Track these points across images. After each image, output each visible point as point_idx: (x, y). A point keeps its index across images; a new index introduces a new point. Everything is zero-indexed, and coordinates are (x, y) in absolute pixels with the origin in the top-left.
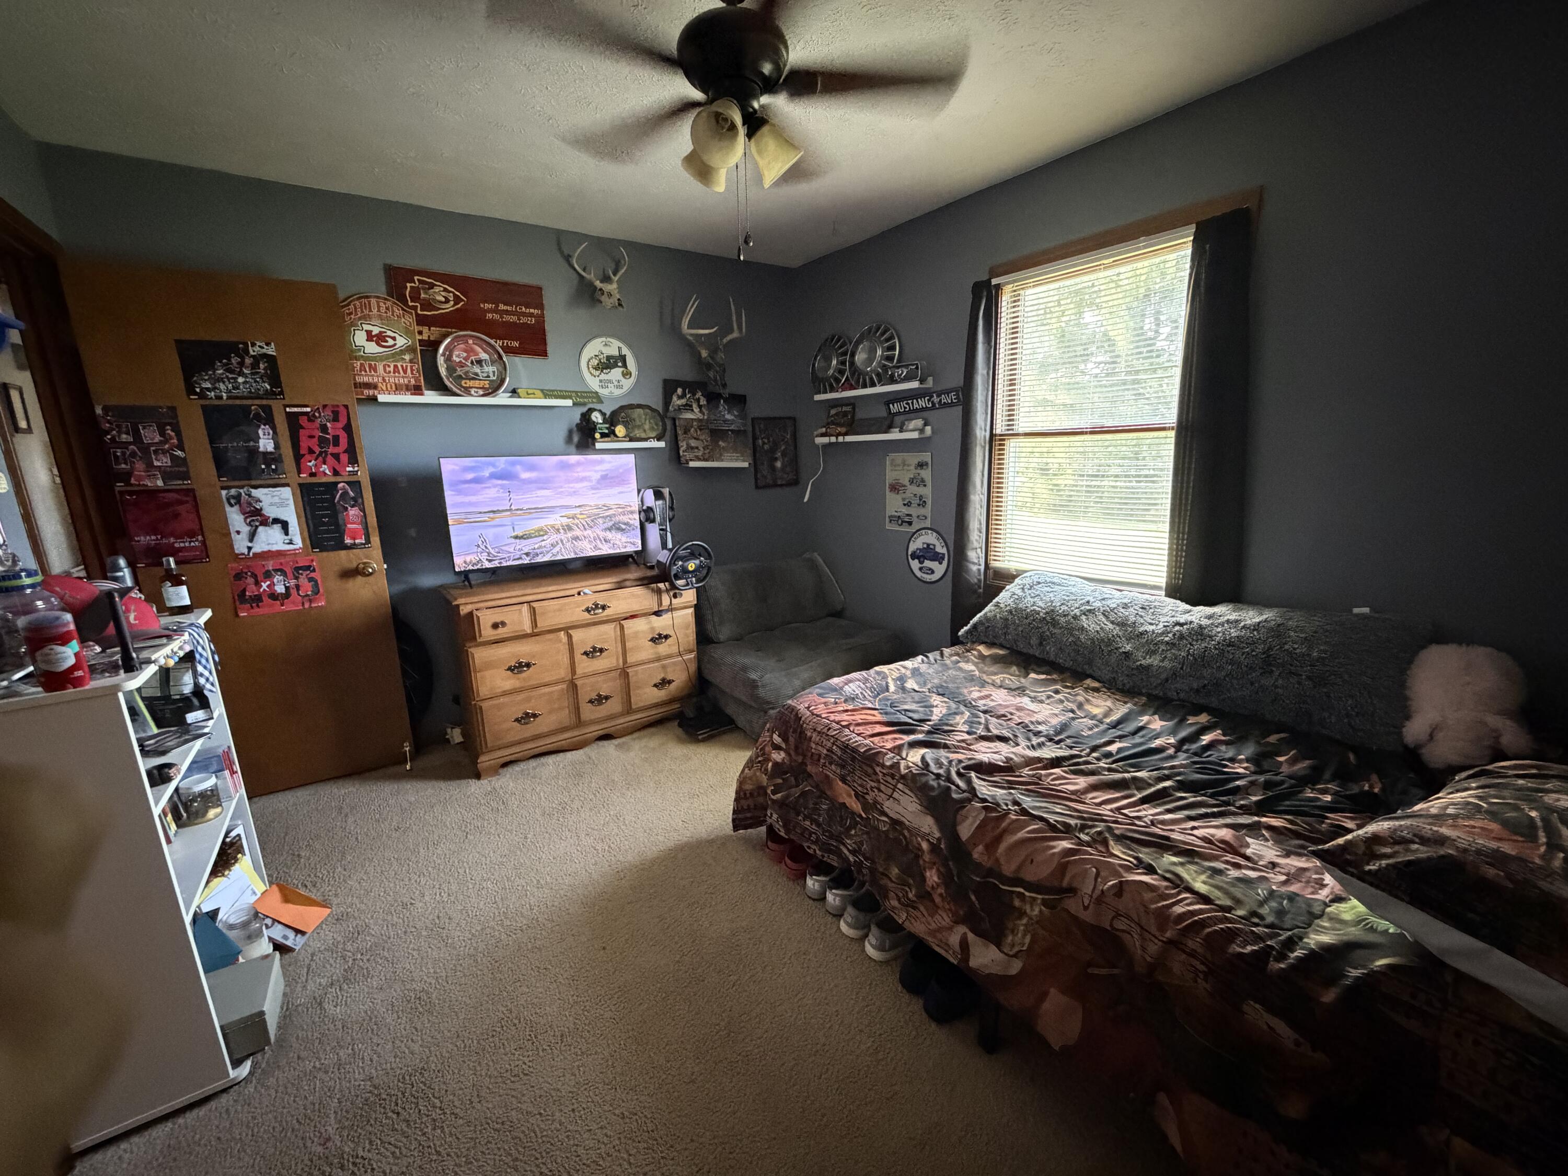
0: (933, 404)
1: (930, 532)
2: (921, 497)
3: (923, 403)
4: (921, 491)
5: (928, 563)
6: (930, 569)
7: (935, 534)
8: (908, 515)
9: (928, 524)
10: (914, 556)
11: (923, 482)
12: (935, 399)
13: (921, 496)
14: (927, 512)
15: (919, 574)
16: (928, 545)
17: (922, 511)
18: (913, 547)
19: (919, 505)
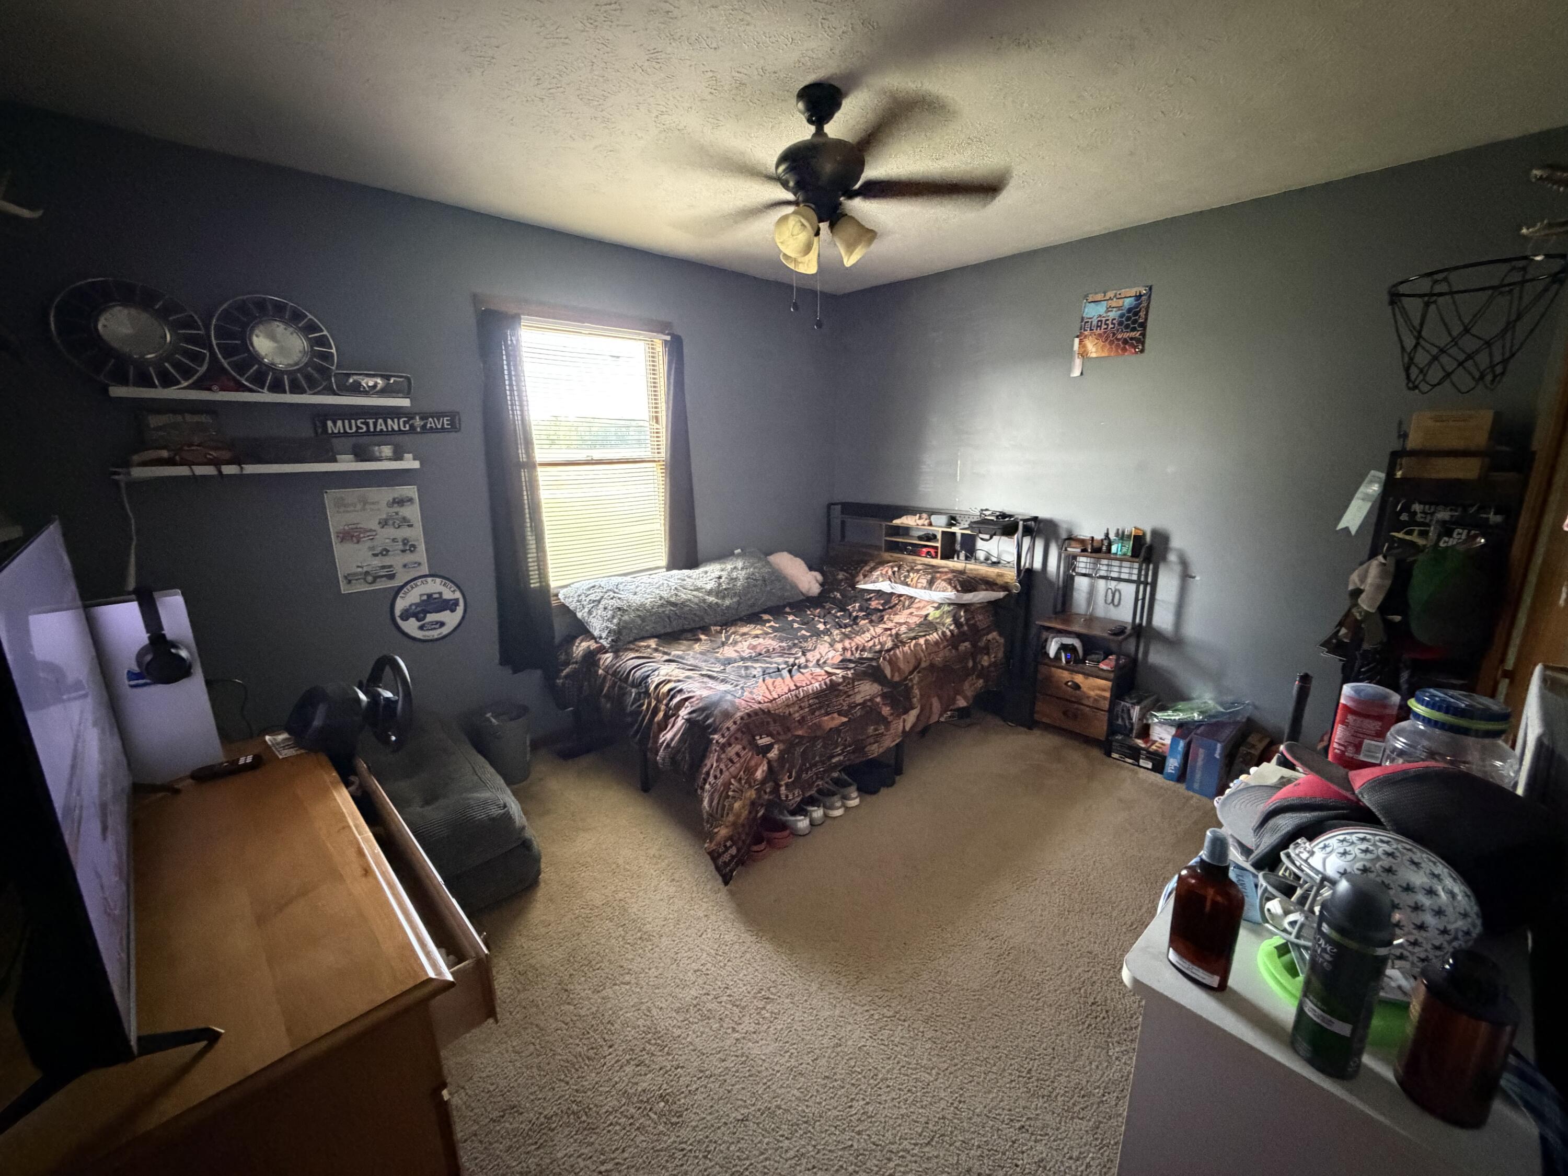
0: (412, 427)
1: (429, 579)
2: (405, 541)
3: (393, 425)
4: (405, 532)
5: (431, 617)
6: (437, 623)
7: (438, 580)
8: (383, 567)
9: (425, 570)
10: (406, 615)
11: (406, 522)
12: (418, 422)
13: (405, 539)
14: (421, 554)
15: (419, 634)
16: (430, 596)
17: (409, 558)
18: (401, 604)
19: (403, 551)
